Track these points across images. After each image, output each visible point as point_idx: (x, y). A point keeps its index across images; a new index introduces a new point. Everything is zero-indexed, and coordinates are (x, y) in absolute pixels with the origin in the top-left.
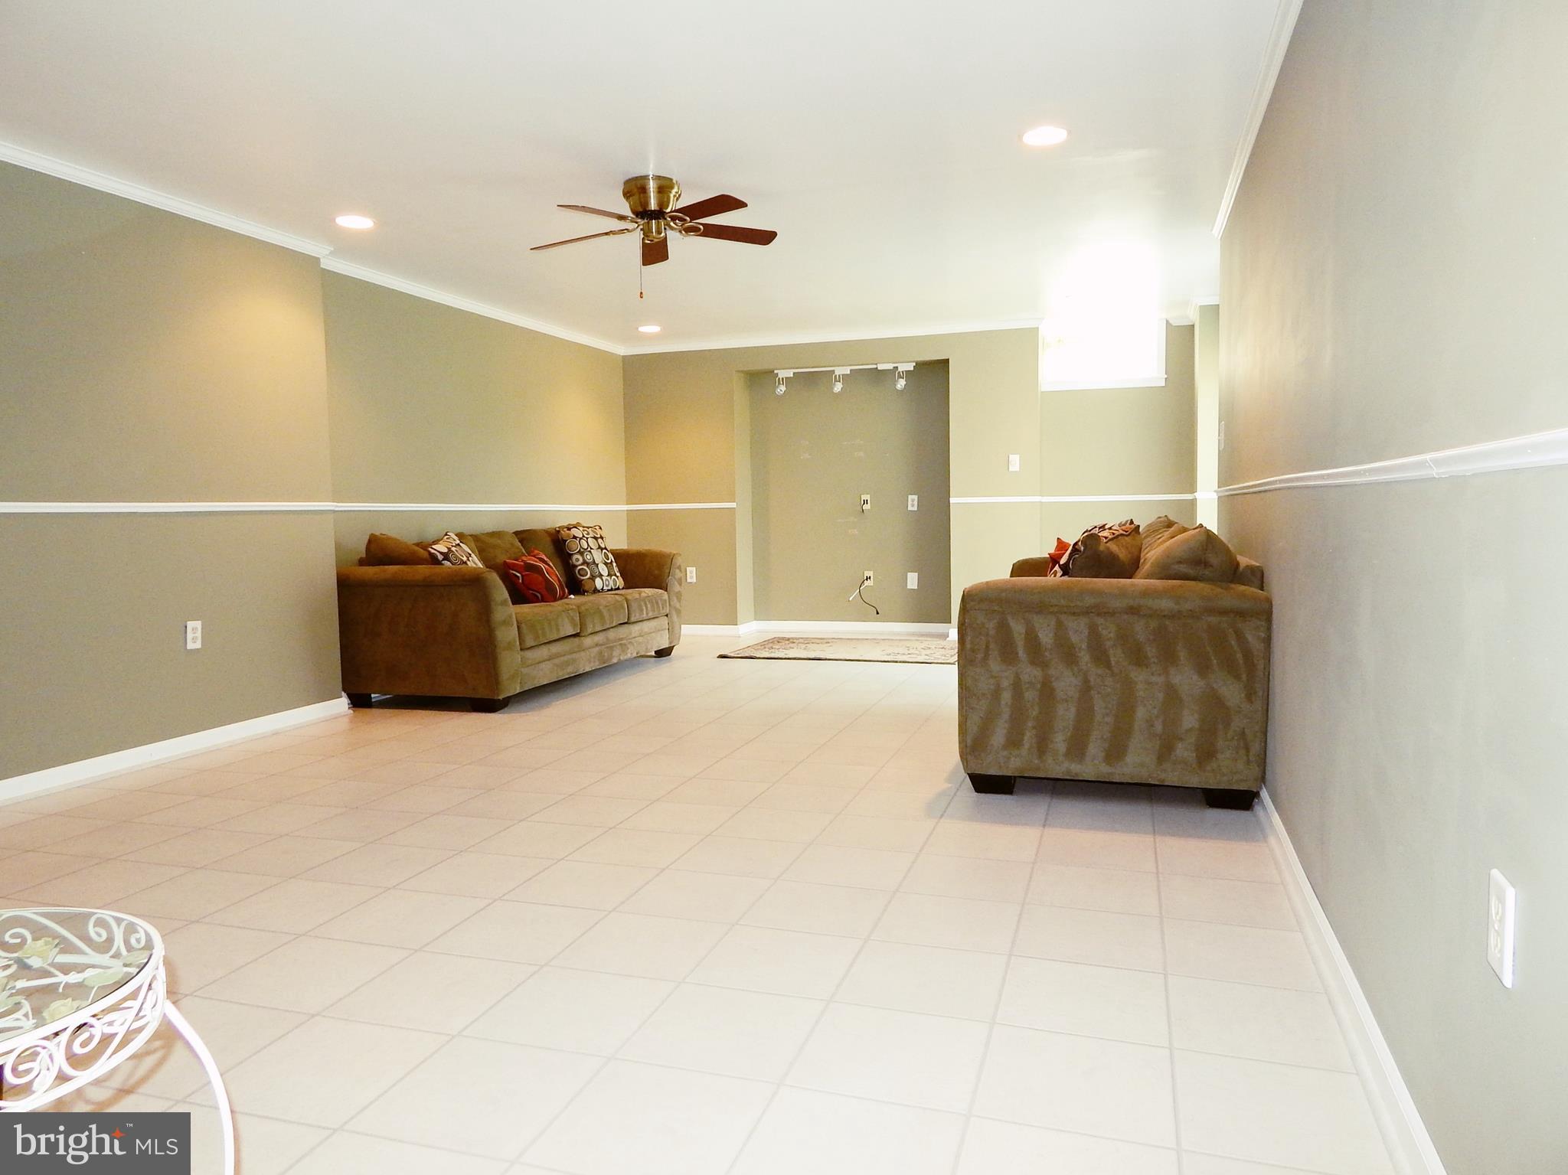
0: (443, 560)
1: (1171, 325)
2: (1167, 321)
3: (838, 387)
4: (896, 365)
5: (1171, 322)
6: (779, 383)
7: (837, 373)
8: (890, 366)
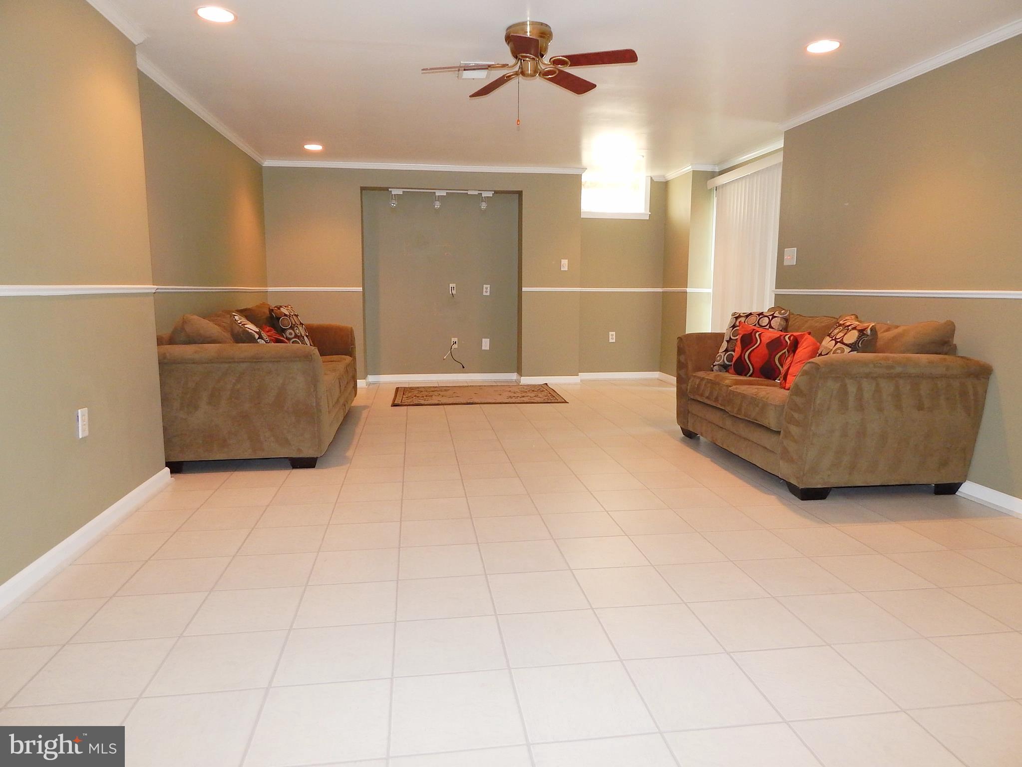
0: (258, 338)
1: (653, 181)
2: (651, 178)
3: (437, 205)
4: (480, 192)
5: (653, 178)
6: (392, 199)
7: (437, 194)
8: (476, 193)
